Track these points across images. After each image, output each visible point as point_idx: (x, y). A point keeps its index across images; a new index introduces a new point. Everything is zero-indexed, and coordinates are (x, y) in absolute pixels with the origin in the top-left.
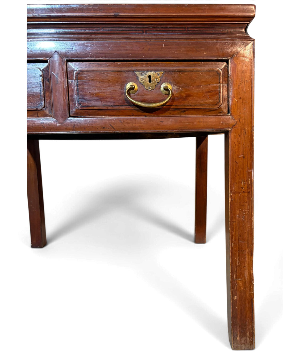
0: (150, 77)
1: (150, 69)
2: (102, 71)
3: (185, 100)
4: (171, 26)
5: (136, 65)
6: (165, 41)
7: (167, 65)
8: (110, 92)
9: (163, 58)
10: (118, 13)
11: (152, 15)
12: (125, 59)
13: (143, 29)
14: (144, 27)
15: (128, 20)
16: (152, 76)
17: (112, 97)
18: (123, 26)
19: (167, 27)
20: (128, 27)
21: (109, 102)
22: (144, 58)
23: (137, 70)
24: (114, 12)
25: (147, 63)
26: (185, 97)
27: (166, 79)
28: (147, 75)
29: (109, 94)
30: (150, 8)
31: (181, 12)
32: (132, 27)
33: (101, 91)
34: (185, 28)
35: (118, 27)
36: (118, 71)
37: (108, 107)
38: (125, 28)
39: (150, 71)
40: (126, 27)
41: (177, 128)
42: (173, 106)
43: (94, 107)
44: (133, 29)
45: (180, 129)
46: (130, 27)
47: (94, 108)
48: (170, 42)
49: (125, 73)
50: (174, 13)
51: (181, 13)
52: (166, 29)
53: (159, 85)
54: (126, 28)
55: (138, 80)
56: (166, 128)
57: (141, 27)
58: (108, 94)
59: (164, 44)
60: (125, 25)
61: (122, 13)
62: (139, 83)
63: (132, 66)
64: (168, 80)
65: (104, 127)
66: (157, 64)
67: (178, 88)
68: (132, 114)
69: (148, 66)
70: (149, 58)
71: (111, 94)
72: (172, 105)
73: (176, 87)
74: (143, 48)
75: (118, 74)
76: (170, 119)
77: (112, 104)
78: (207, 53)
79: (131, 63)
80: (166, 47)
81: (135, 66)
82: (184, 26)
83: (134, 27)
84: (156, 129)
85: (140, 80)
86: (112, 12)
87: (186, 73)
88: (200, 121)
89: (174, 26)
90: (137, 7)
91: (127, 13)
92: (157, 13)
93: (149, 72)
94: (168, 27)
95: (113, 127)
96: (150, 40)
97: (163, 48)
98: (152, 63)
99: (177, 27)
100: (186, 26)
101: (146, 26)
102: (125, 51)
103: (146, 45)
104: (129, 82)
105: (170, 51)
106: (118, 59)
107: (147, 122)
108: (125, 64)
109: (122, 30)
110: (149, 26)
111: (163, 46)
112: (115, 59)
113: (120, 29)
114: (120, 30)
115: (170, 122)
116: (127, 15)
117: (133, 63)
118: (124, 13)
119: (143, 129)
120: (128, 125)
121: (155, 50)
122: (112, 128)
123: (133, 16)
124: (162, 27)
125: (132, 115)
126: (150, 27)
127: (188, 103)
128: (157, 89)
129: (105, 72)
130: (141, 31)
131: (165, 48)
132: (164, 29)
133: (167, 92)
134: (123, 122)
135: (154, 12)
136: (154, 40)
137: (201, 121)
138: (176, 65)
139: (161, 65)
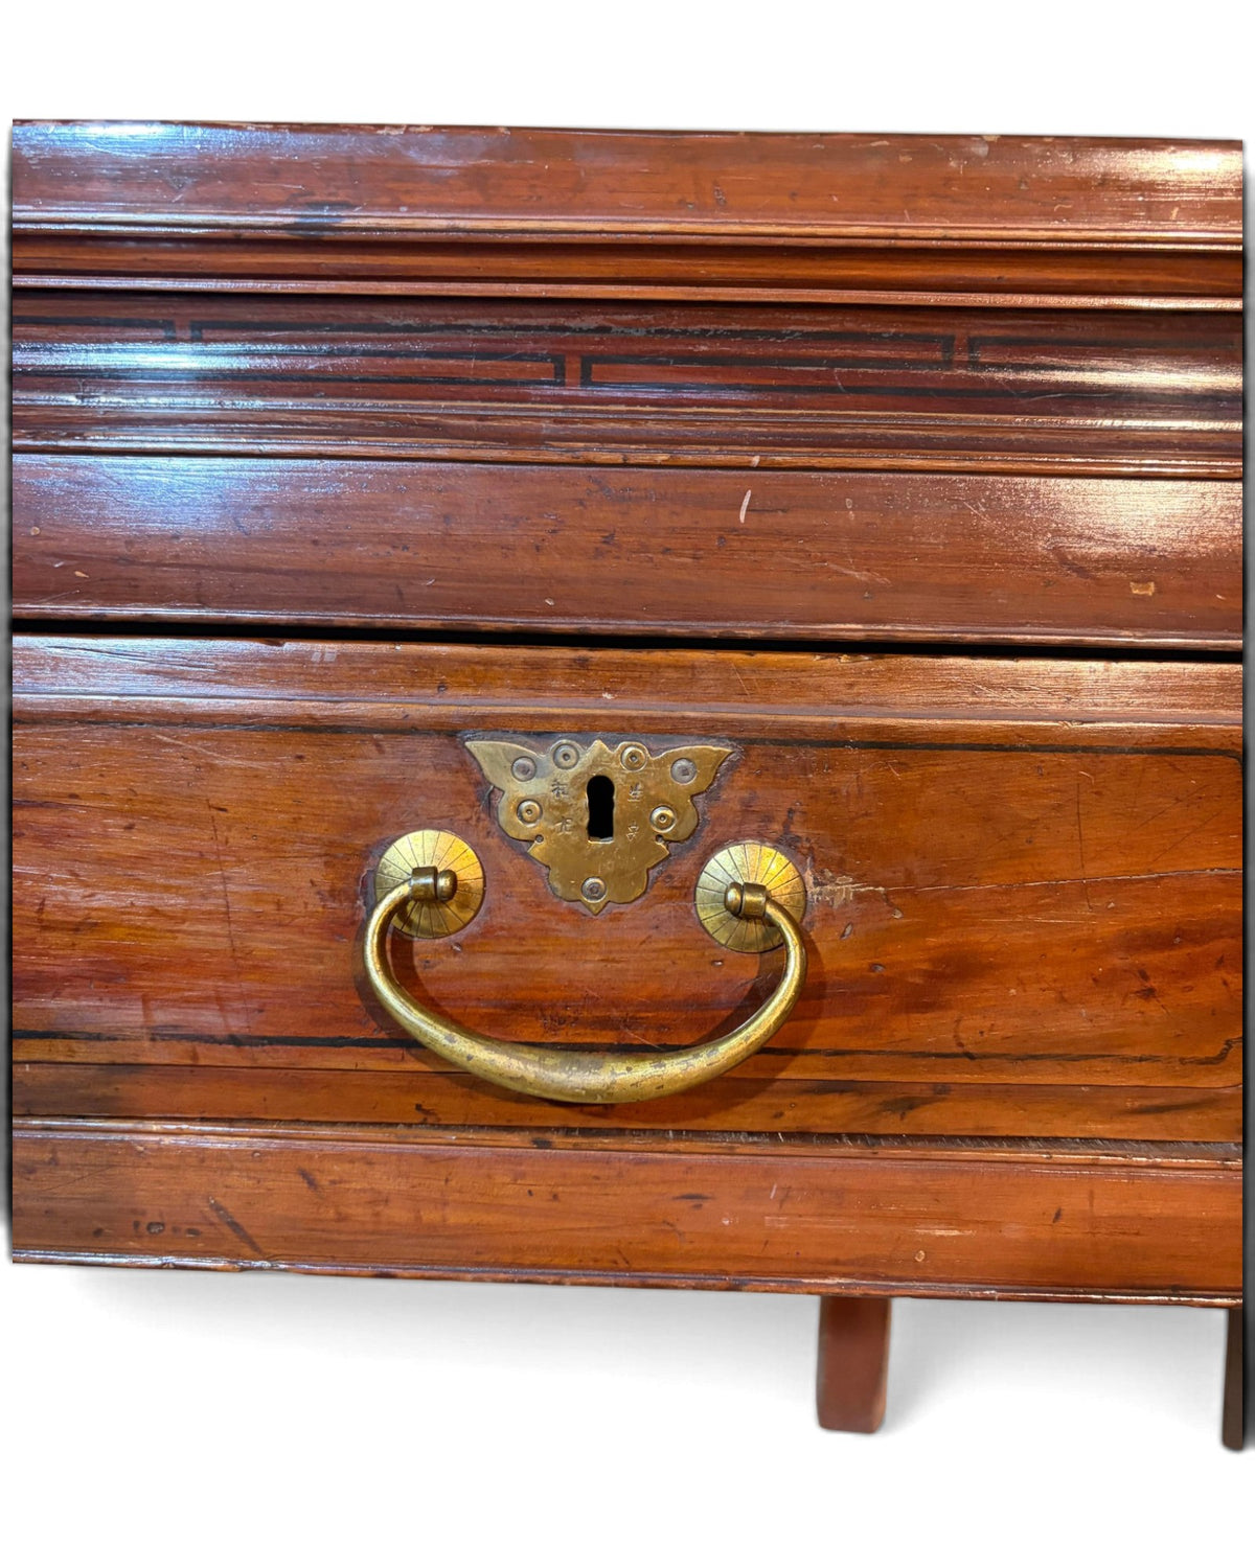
0: (600, 790)
1: (606, 722)
2: (157, 723)
3: (926, 1007)
4: (821, 323)
5: (479, 677)
6: (758, 468)
7: (769, 682)
8: (226, 917)
9: (738, 619)
10: (333, 205)
11: (654, 226)
12: (380, 619)
13: (564, 341)
14: (573, 323)
15: (429, 268)
16: (618, 781)
17: (239, 964)
18: (379, 314)
19: (779, 335)
20: (427, 329)
21: (206, 1000)
22: (551, 613)
23: (492, 726)
24: (302, 194)
25: (583, 663)
26: (918, 980)
27: (747, 808)
28: (577, 769)
29: (215, 928)
30: (633, 165)
31: (925, 203)
32: (460, 322)
33: (140, 899)
34: (948, 344)
35: (336, 323)
36: (307, 729)
37: (201, 1048)
38: (397, 329)
39: (603, 740)
40: (410, 322)
41: (837, 1262)
42: (800, 1060)
43: (74, 1044)
44: (469, 341)
45: (864, 1276)
46: (441, 323)
47: (72, 1052)
48: (814, 475)
49: (370, 749)
50: (856, 214)
51: (926, 214)
52: (771, 350)
53: (686, 866)
54: (408, 328)
55: (490, 807)
56: (728, 1258)
57: (538, 328)
58: (205, 937)
59: (749, 494)
60: (396, 309)
61: (371, 206)
62: (493, 842)
63: (442, 686)
64: (768, 818)
65: (158, 1220)
66: (672, 674)
67: (859, 897)
68: (419, 1107)
69: (588, 691)
70: (601, 616)
71: (229, 936)
72: (795, 1053)
73: (845, 888)
74: (554, 531)
75: (302, 750)
76: (768, 1173)
77: (237, 1024)
78: (1159, 591)
79: (437, 659)
80: (769, 520)
81: (467, 685)
82: (937, 330)
83: (478, 328)
84: (635, 1265)
85: (505, 815)
86: (283, 198)
87: (947, 764)
88: (1058, 1215)
89: (850, 326)
90: (508, 159)
91: (412, 207)
92: (702, 210)
93: (598, 744)
94: (792, 328)
95: (235, 1226)
96: (618, 458)
97: (736, 530)
98: (622, 666)
99: (879, 335)
100: (960, 330)
101: (592, 321)
102: (383, 550)
103: (581, 502)
104: (404, 828)
105: (806, 565)
106: (310, 616)
107: (555, 1197)
108: (380, 660)
109: (365, 353)
110: (618, 323)
111: (742, 518)
112: (282, 616)
113: (353, 340)
114: (353, 353)
115: (775, 1208)
116: (420, 224)
117: (449, 658)
118: (395, 206)
119: (508, 1258)
120: (377, 1214)
121: (666, 551)
122: (226, 1230)
123: (473, 237)
124: (736, 327)
125: (420, 1117)
126: (628, 325)
127: (950, 1036)
128: (660, 899)
129: (187, 732)
130: (543, 359)
131: (758, 533)
132: (749, 350)
133: (755, 930)
134: (333, 1182)
135: (674, 198)
136: (661, 458)
137: (1066, 1209)
138: (851, 685)
139: (708, 678)
